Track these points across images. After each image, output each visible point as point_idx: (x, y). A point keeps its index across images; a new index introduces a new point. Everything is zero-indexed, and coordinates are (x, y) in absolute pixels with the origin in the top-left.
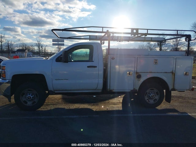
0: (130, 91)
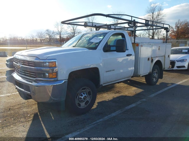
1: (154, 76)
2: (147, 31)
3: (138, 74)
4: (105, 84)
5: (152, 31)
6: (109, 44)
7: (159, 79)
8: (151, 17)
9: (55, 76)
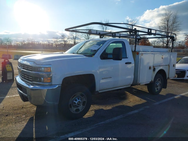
0: (149, 83)
1: (157, 85)
2: (161, 39)
3: (138, 82)
4: (101, 90)
5: (167, 39)
6: (106, 52)
7: (163, 89)
8: (166, 24)
9: (50, 81)
